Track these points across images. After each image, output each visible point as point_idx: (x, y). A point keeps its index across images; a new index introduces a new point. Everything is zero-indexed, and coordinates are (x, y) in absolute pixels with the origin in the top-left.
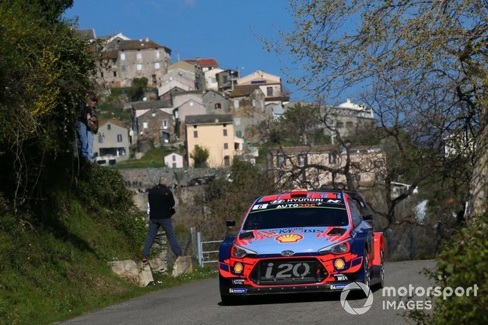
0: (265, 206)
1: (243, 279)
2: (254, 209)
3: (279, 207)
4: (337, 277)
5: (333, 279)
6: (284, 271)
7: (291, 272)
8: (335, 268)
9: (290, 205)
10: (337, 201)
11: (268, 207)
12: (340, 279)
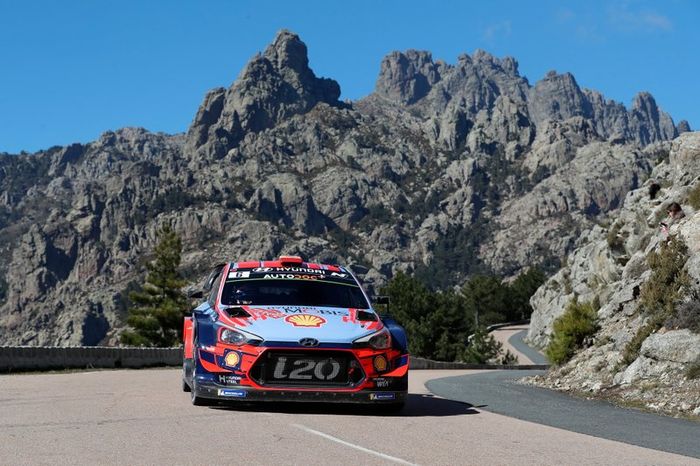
0: (246, 274)
1: (238, 376)
2: (230, 276)
3: (267, 277)
4: (376, 382)
5: (371, 384)
6: (301, 370)
7: (311, 372)
8: (375, 369)
9: (283, 276)
10: (343, 275)
11: (251, 276)
12: (379, 384)
